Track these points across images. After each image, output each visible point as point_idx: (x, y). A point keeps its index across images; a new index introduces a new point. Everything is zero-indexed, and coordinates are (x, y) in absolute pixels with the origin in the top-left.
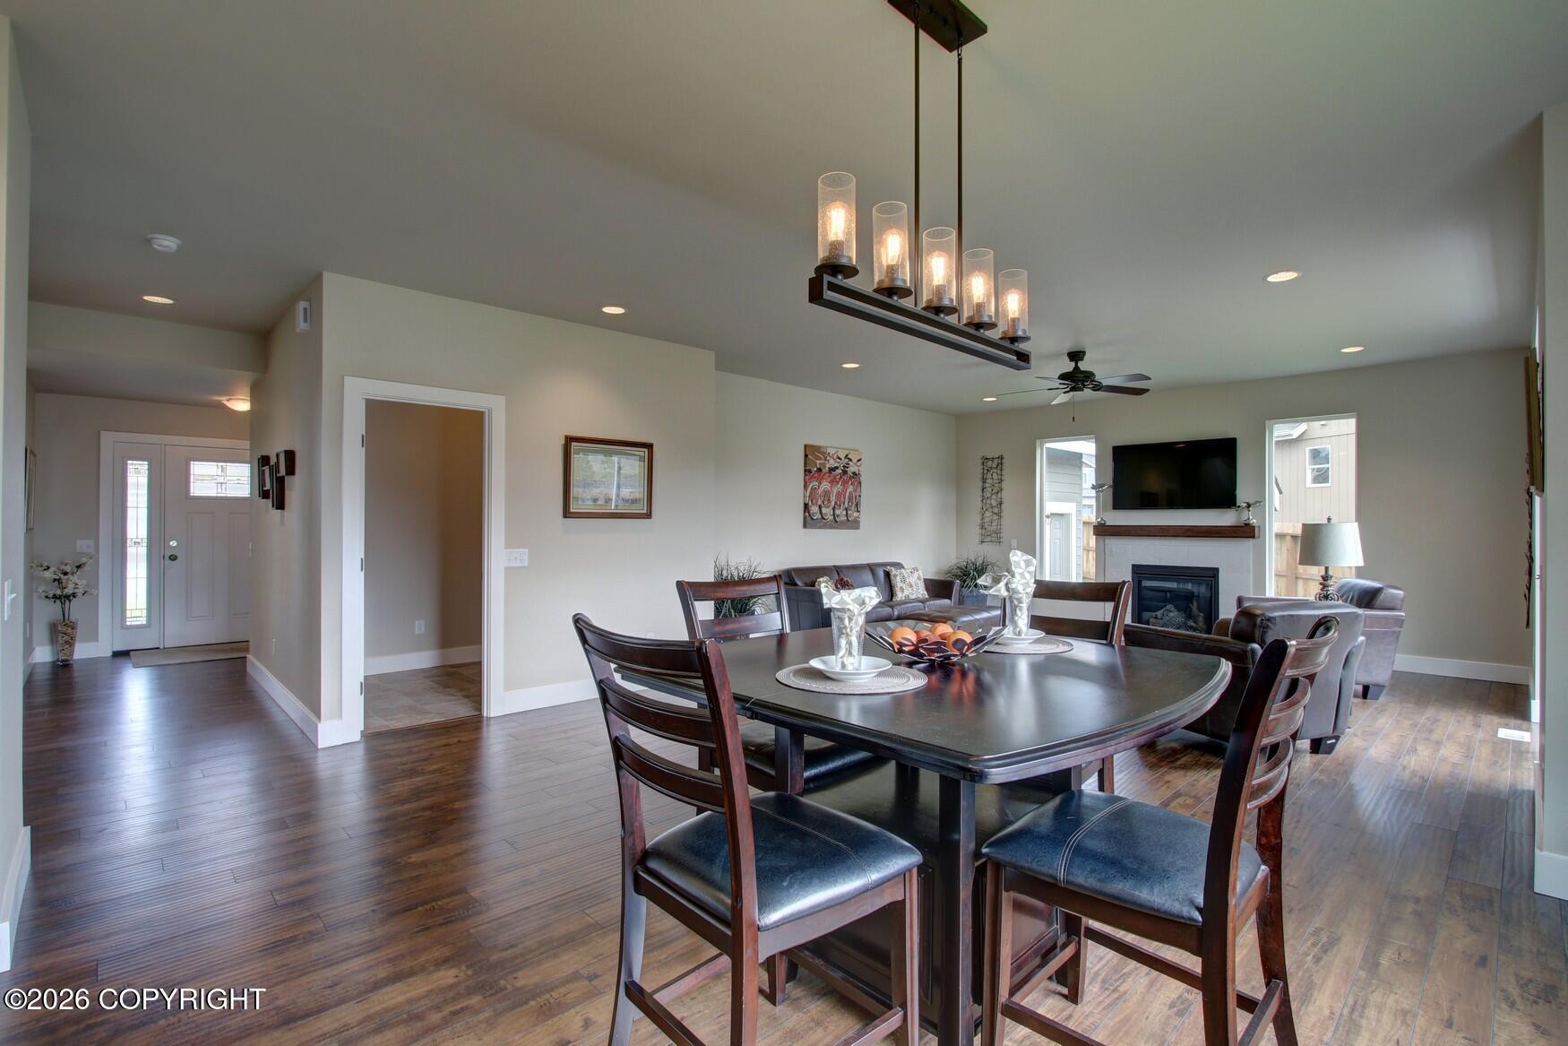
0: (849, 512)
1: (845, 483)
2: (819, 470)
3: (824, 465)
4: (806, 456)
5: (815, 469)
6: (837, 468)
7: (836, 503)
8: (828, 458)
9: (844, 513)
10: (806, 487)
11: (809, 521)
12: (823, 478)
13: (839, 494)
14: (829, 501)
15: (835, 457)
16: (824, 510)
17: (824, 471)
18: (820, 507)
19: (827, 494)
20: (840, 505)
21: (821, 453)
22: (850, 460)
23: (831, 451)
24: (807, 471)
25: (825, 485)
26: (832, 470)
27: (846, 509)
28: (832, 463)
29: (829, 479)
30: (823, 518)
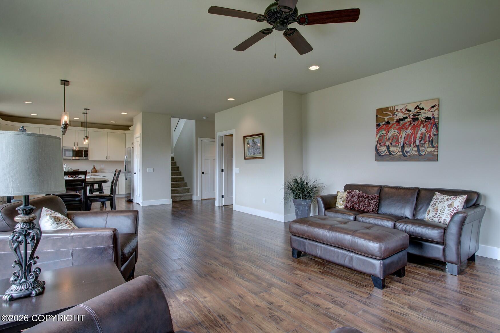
0: (421, 149)
1: (414, 128)
2: (388, 123)
3: (392, 119)
4: (377, 116)
5: (384, 123)
6: (406, 118)
7: (405, 143)
8: (396, 113)
9: (415, 149)
10: (376, 135)
11: (379, 156)
12: (391, 128)
13: (407, 137)
14: (397, 142)
15: (403, 111)
16: (391, 149)
17: (392, 123)
18: (388, 147)
19: (395, 139)
20: (410, 145)
21: (389, 111)
22: (423, 109)
23: (399, 108)
24: (378, 125)
25: (393, 132)
26: (399, 121)
27: (418, 147)
28: (400, 116)
29: (397, 127)
30: (390, 154)
